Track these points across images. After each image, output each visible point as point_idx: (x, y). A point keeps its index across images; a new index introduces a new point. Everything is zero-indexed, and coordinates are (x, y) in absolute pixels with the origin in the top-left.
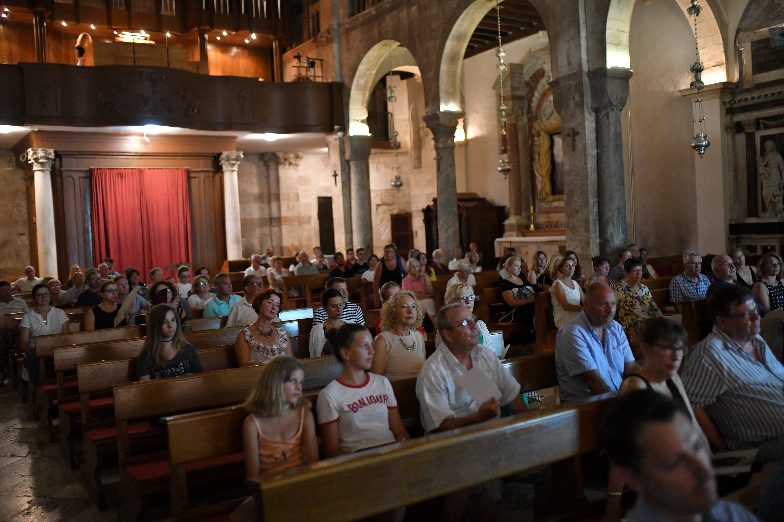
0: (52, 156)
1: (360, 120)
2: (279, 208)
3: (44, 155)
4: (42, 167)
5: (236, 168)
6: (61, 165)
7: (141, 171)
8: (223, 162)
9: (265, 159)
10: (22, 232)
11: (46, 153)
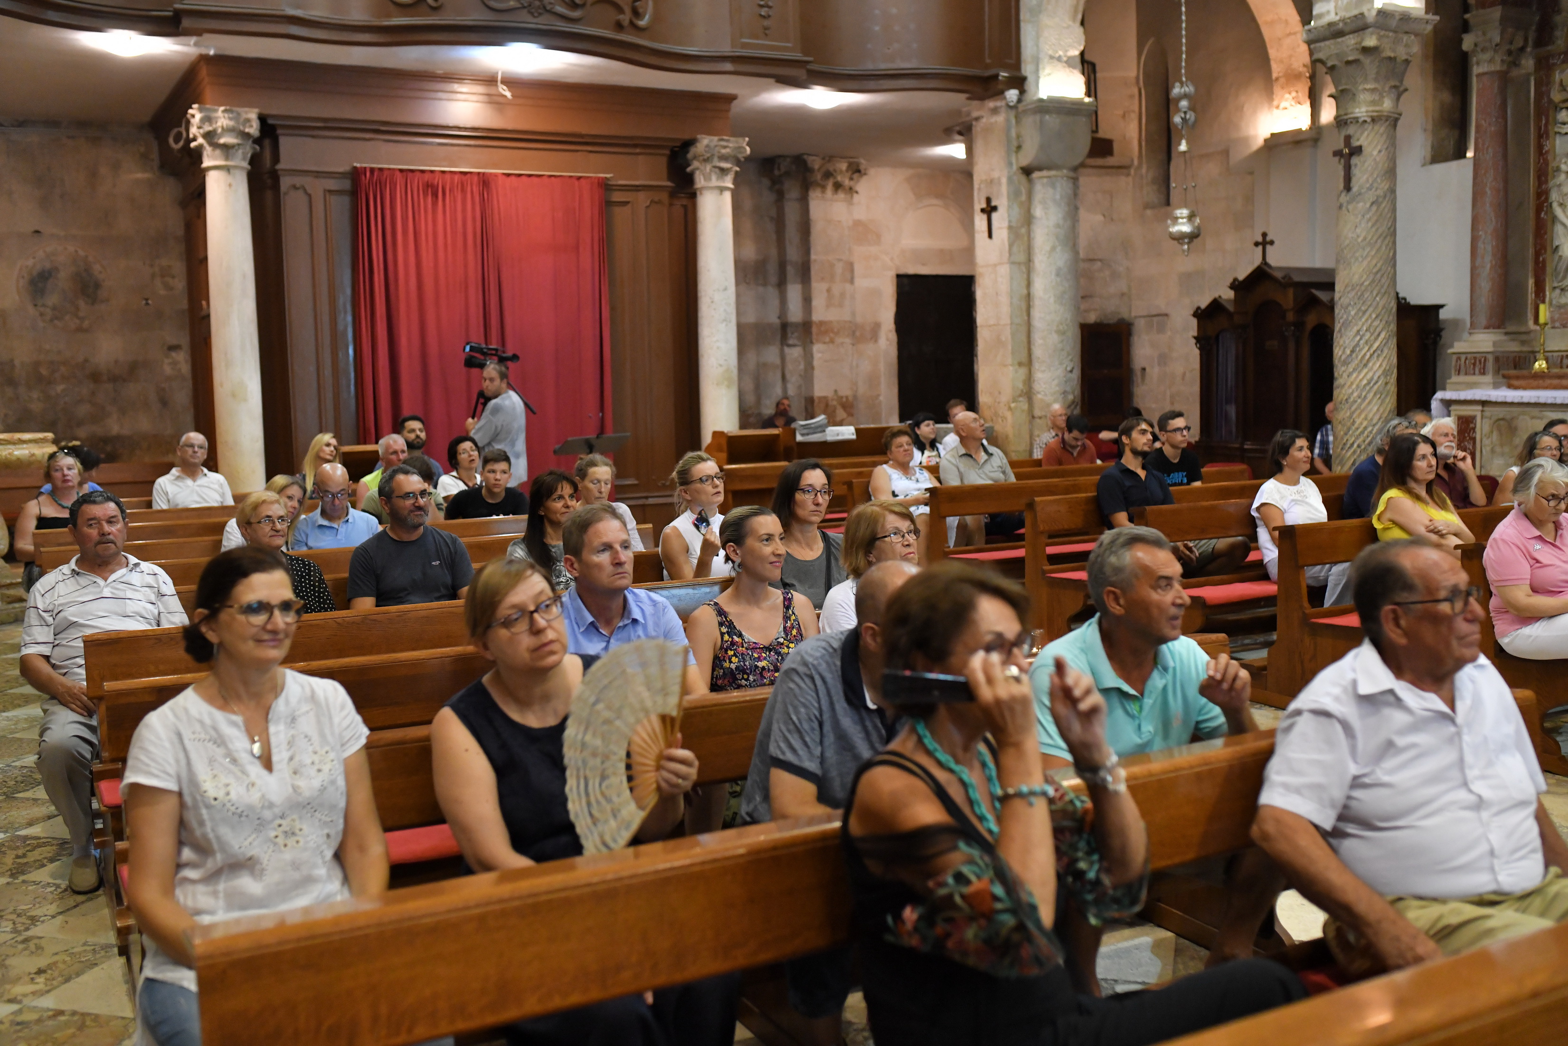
0: (254, 129)
1: (1065, 59)
2: (807, 300)
3: (231, 123)
4: (227, 158)
5: (728, 182)
6: (276, 159)
7: (485, 181)
8: (696, 164)
9: (776, 172)
10: (173, 341)
11: (236, 119)
